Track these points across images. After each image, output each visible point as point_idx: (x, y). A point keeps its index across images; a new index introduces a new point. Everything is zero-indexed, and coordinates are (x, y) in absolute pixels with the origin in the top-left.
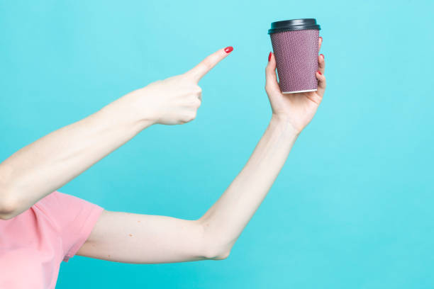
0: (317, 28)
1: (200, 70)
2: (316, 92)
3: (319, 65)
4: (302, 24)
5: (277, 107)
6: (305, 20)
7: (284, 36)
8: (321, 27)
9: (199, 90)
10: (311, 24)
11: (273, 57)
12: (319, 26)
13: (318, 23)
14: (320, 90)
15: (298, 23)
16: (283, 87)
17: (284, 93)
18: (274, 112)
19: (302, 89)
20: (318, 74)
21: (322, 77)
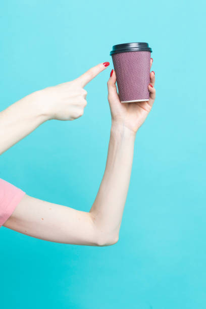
0: (149, 50)
1: (86, 78)
2: (147, 102)
3: (151, 80)
4: (137, 46)
5: (115, 113)
6: (140, 44)
7: (123, 56)
8: (152, 50)
9: (85, 92)
10: (144, 47)
11: (114, 73)
12: (150, 49)
13: (150, 46)
14: (151, 101)
15: (134, 46)
16: (121, 97)
17: (122, 102)
18: (113, 118)
19: (138, 99)
20: (150, 87)
21: (153, 89)
